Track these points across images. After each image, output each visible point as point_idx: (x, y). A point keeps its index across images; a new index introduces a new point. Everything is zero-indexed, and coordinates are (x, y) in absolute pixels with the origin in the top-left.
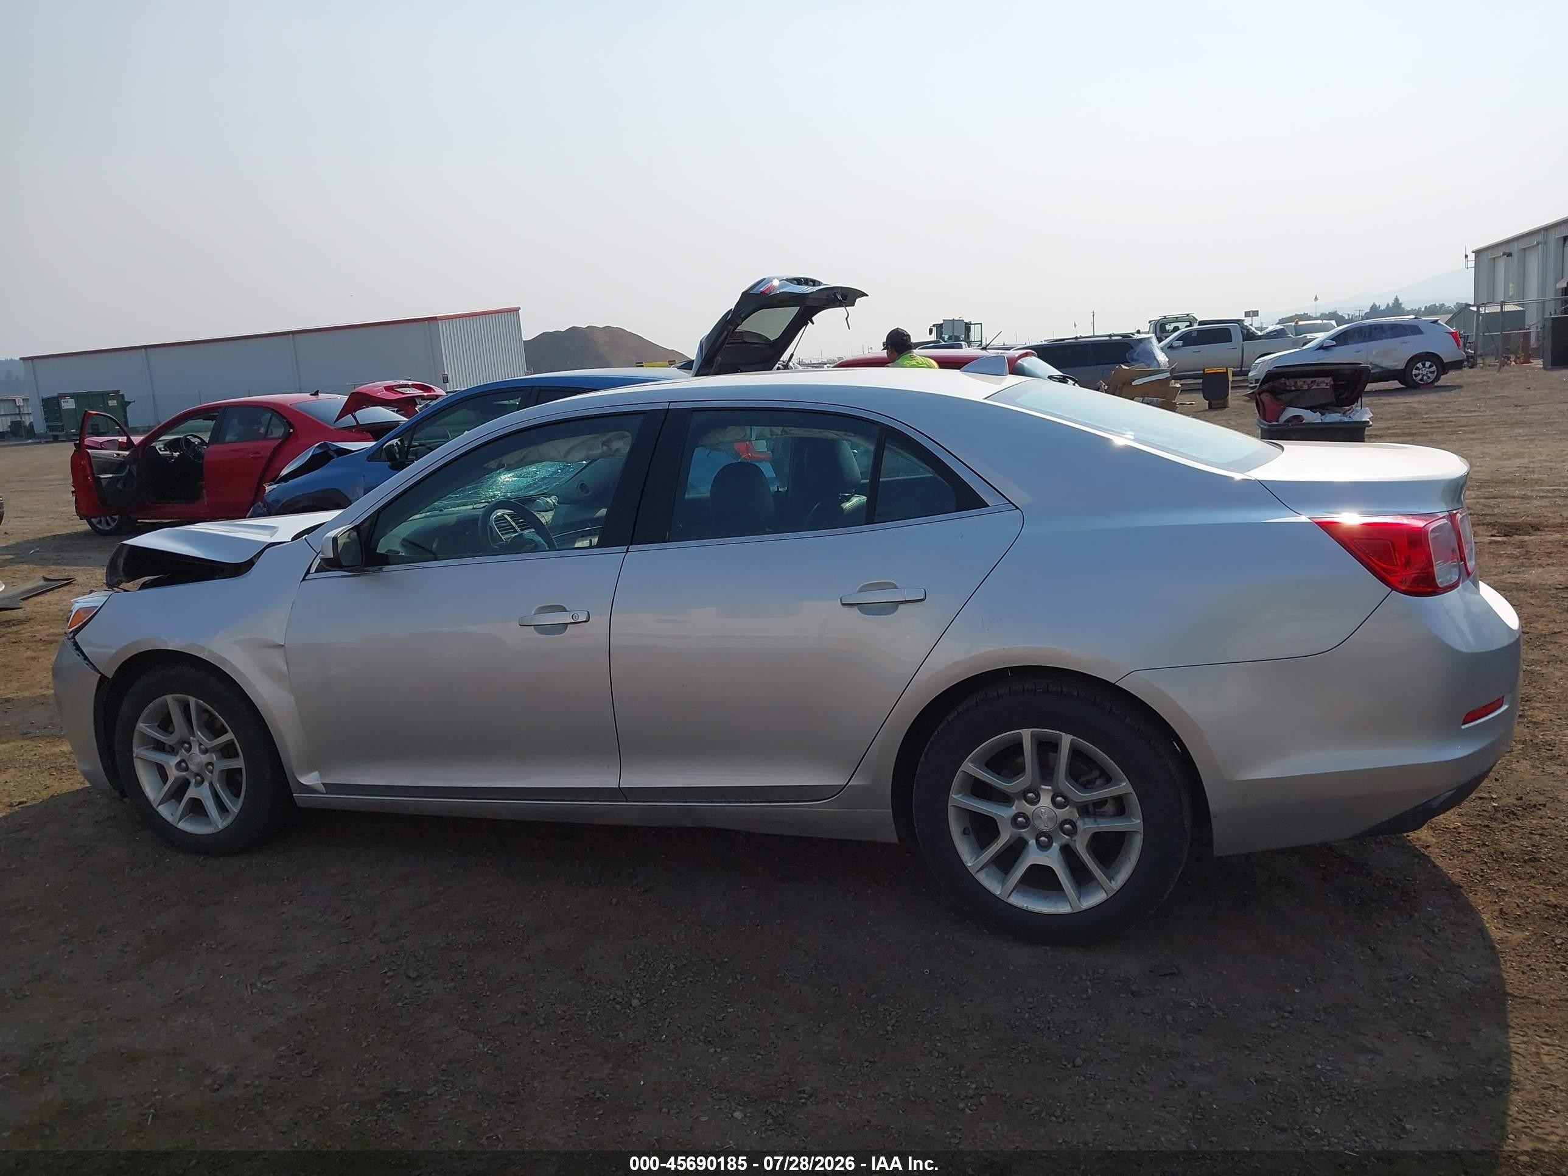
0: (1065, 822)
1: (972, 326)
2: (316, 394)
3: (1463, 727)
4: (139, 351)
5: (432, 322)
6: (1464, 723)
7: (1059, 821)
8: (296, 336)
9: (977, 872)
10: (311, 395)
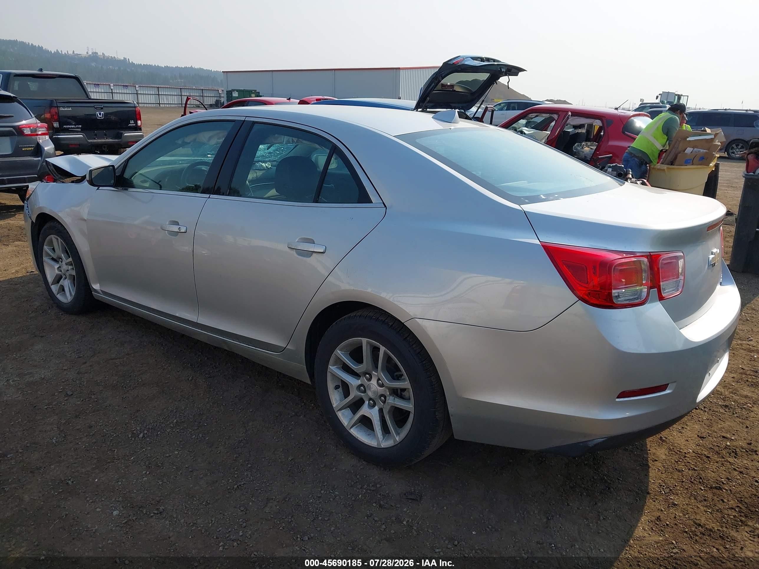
0: (382, 395)
1: (682, 97)
2: (289, 99)
3: (617, 400)
4: (269, 72)
5: (397, 70)
6: (618, 397)
7: (379, 394)
8: (336, 71)
9: (338, 410)
10: (287, 99)
